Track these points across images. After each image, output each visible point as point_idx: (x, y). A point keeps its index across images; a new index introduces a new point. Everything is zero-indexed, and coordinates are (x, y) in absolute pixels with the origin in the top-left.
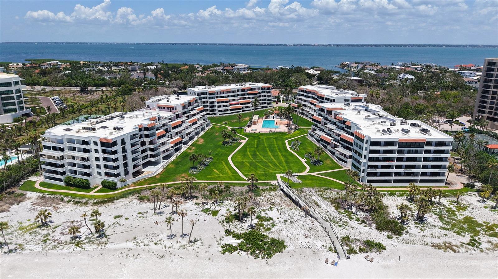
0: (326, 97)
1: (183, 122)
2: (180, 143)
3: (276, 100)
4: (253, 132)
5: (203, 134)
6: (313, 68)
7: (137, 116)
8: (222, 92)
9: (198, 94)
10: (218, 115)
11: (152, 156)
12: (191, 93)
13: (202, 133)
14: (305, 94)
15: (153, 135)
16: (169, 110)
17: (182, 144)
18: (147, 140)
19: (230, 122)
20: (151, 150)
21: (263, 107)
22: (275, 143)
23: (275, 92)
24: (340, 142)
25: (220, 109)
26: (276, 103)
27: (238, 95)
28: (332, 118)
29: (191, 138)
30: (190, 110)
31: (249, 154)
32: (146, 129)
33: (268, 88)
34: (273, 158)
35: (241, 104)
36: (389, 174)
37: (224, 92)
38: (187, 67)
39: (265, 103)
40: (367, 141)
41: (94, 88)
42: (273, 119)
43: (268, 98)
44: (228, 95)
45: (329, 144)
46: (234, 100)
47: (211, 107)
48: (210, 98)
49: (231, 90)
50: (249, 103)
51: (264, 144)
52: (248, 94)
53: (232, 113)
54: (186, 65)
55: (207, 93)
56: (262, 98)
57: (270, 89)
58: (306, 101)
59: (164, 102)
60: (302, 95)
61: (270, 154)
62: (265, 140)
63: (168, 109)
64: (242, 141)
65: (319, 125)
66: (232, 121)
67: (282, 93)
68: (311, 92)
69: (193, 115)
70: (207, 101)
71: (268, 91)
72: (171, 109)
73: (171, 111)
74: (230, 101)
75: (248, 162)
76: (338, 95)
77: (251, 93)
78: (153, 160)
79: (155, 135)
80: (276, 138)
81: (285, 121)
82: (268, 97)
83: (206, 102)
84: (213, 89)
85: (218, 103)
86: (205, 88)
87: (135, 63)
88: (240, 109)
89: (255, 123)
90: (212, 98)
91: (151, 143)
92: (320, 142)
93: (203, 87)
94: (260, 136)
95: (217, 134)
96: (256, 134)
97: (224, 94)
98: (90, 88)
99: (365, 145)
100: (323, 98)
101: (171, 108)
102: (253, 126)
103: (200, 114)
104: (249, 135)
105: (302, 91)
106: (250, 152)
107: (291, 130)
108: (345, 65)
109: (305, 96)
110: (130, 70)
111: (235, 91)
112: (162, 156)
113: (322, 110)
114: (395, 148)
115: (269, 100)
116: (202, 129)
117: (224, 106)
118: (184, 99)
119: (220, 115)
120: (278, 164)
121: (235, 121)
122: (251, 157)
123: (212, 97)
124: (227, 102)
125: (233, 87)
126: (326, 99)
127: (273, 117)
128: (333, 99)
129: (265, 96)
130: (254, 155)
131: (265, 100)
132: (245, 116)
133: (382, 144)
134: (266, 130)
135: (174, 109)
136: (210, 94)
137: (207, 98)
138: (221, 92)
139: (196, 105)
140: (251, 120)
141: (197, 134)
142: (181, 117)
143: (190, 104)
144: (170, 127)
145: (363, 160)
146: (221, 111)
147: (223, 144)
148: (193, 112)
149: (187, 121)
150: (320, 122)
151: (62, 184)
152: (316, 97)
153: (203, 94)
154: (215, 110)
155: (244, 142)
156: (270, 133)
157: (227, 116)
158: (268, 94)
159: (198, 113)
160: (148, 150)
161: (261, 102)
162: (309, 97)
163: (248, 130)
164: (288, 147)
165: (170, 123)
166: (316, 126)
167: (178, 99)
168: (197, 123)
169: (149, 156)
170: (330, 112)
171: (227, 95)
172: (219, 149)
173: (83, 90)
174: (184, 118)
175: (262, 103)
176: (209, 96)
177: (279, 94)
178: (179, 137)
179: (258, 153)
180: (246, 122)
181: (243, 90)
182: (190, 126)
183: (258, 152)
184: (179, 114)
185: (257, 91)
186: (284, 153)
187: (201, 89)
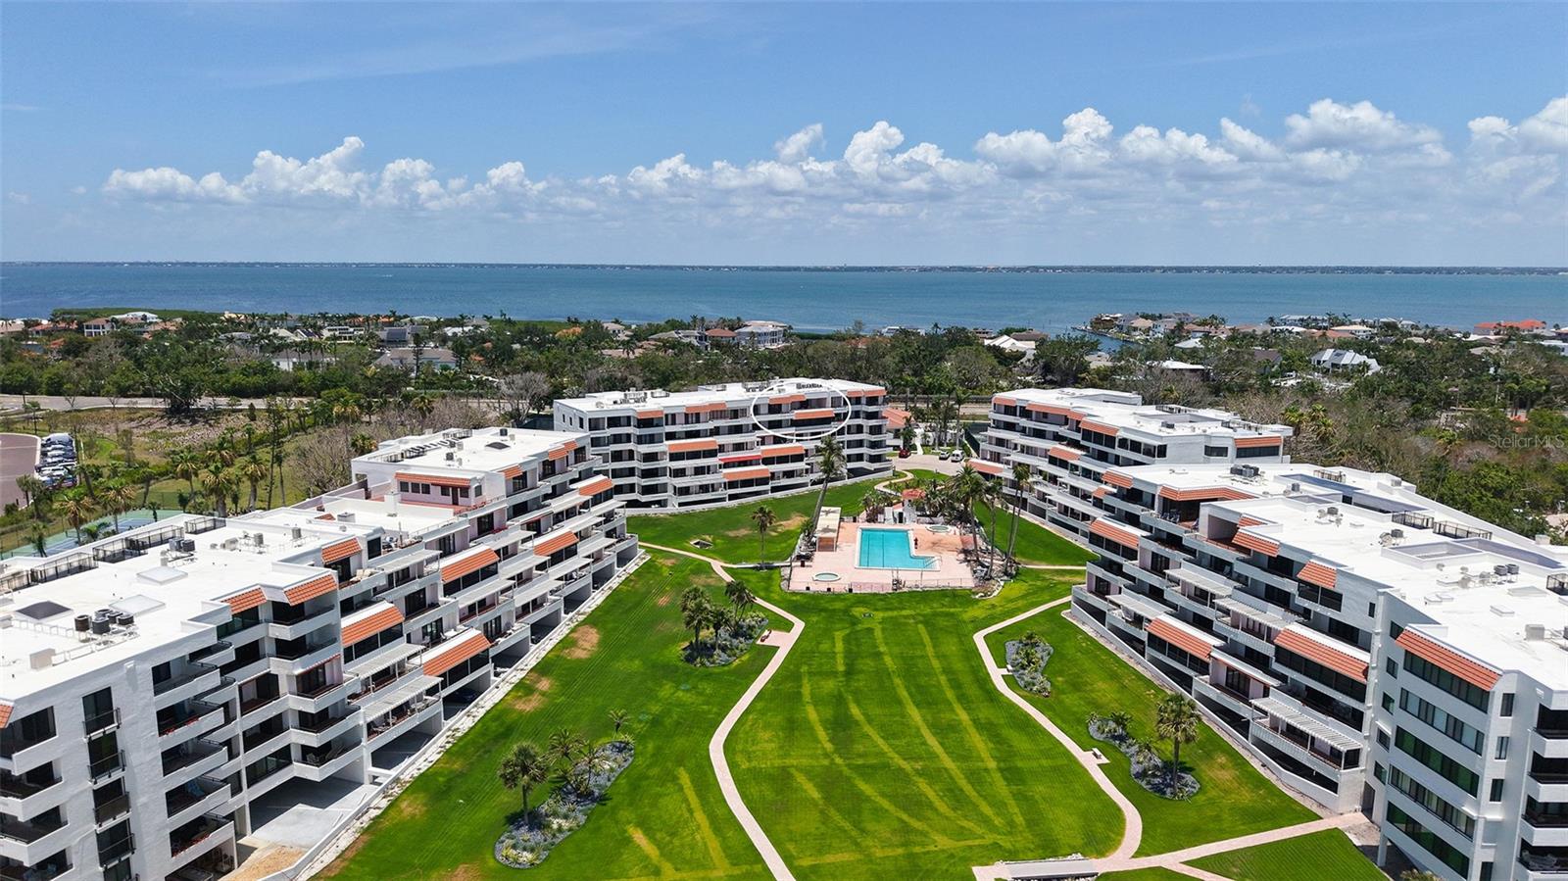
0: (1121, 434)
1: (506, 553)
2: (478, 661)
3: (900, 442)
4: (823, 588)
5: (599, 602)
6: (1008, 332)
7: (260, 539)
8: (693, 416)
9: (595, 424)
10: (673, 508)
11: (317, 755)
12: (567, 419)
13: (597, 599)
14: (1023, 422)
15: (327, 637)
16: (449, 499)
17: (489, 667)
18: (287, 670)
19: (723, 537)
20: (307, 722)
21: (853, 473)
22: (930, 650)
23: (895, 415)
24: (1276, 666)
25: (680, 482)
26: (901, 456)
27: (756, 427)
28: (1198, 535)
29: (540, 630)
30: (547, 497)
31: (812, 714)
32: (284, 613)
33: (872, 401)
34: (933, 742)
35: (767, 461)
37: (698, 415)
38: (578, 330)
39: (860, 457)
40: (1509, 701)
41: (223, 402)
42: (899, 526)
43: (874, 438)
44: (717, 428)
45: (1201, 667)
46: (739, 447)
47: (646, 474)
48: (641, 440)
49: (729, 406)
50: (798, 458)
51: (878, 655)
52: (795, 423)
53: (732, 497)
54: (576, 323)
55: (629, 418)
56: (847, 437)
57: (880, 400)
58: (1027, 450)
59: (433, 465)
60: (1010, 427)
61: (915, 714)
62: (878, 633)
63: (444, 490)
64: (775, 638)
65: (1130, 566)
66: (732, 534)
67: (920, 416)
68: (1045, 415)
69: (559, 518)
70: (631, 452)
71: (872, 409)
72: (455, 492)
73: (455, 503)
74: (722, 448)
75: (809, 773)
76: (1171, 426)
77: (807, 415)
78: (314, 773)
79: (334, 641)
80: (927, 622)
81: (953, 533)
82: (871, 433)
83: (625, 455)
84: (656, 402)
85: (674, 457)
86: (625, 401)
87: (406, 317)
88: (763, 481)
89: (828, 545)
90: (651, 439)
91: (310, 684)
92: (1148, 650)
93: (618, 395)
94: (858, 611)
95: (663, 601)
96: (838, 597)
97: (698, 421)
98: (204, 402)
99: (1498, 725)
100: (1110, 441)
101: (455, 488)
102: (818, 555)
103: (593, 509)
104: (806, 605)
105: (1010, 410)
106: (817, 702)
107: (988, 578)
108: (1110, 324)
109: (1023, 431)
110: (383, 341)
111: (745, 410)
112: (367, 747)
113: (1134, 495)
115: (874, 445)
116: (599, 579)
117: (699, 471)
118: (528, 445)
119: (684, 509)
120: (968, 788)
121: (743, 532)
122: (822, 734)
123: (652, 436)
124: (712, 453)
125: (734, 393)
126: (1123, 443)
127: (901, 514)
128: (1157, 443)
129: (859, 429)
130: (841, 727)
131: (860, 444)
132: (786, 508)
134: (878, 579)
135: (472, 492)
136: (645, 422)
137: (629, 440)
138: (686, 415)
139: (574, 471)
140: (809, 528)
141: (572, 602)
142: (503, 528)
143: (549, 468)
144: (434, 586)
145: (1486, 811)
146: (685, 491)
147: (690, 659)
148: (558, 505)
149: (529, 544)
150: (1130, 554)
152: (1078, 437)
153: (614, 422)
154: (663, 488)
155: (783, 642)
156: (899, 597)
157: (710, 511)
158: (873, 422)
159: (585, 505)
160: (292, 720)
161: (846, 452)
162: (1039, 434)
163: (802, 579)
164: (997, 675)
165: (434, 566)
166: (1117, 569)
167: (500, 446)
168: (575, 553)
169: (295, 753)
170: (1185, 509)
171: (711, 425)
172: (666, 690)
173: (180, 411)
174: (514, 533)
175: (850, 458)
176: (639, 432)
177: (908, 420)
178: (473, 633)
179: (855, 711)
180: (789, 535)
181: (774, 408)
182: (541, 567)
183: (858, 702)
184: (491, 516)
185: (828, 411)
186: (985, 713)
187: (607, 402)
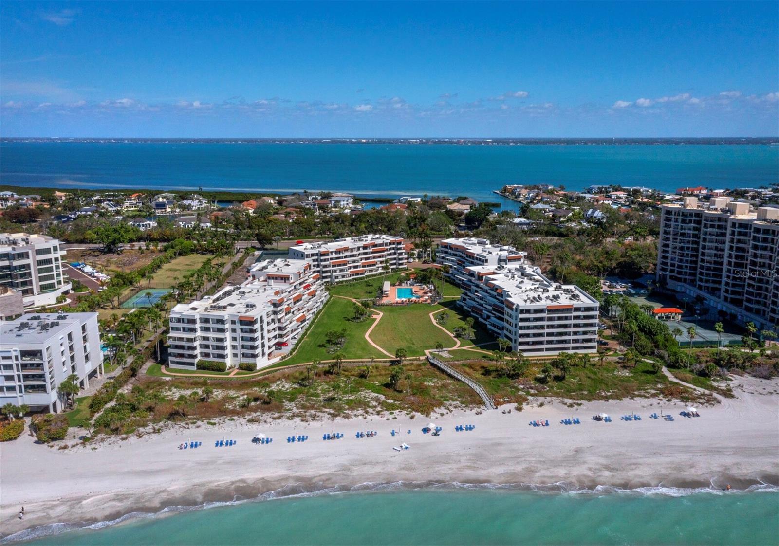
0: (476, 256)
1: (302, 295)
9: (307, 256)
10: (334, 283)
11: (281, 336)
12: (296, 254)
14: (449, 251)
16: (283, 281)
21: (393, 270)
24: (493, 312)
25: (336, 275)
27: (359, 254)
28: (483, 285)
29: (313, 315)
32: (275, 305)
33: (399, 243)
35: (363, 266)
36: (541, 343)
39: (394, 264)
40: (516, 308)
44: (346, 256)
46: (354, 262)
48: (322, 261)
49: (349, 248)
50: (374, 265)
52: (372, 253)
55: (317, 253)
56: (391, 257)
57: (402, 243)
58: (452, 261)
59: (272, 270)
60: (446, 252)
63: (282, 279)
64: (375, 316)
65: (469, 293)
67: (417, 246)
68: (457, 248)
69: (309, 286)
71: (399, 246)
73: (286, 282)
74: (348, 263)
76: (491, 253)
77: (377, 250)
78: (282, 340)
82: (399, 255)
84: (324, 247)
85: (333, 266)
88: (363, 274)
90: (325, 260)
91: (280, 321)
92: (471, 313)
96: (393, 304)
97: (340, 253)
99: (515, 314)
100: (474, 258)
101: (285, 278)
103: (317, 283)
105: (446, 246)
107: (434, 300)
109: (450, 254)
111: (354, 249)
112: (290, 336)
113: (472, 274)
114: (545, 315)
115: (400, 259)
116: (323, 303)
117: (341, 271)
118: (295, 265)
124: (345, 264)
125: (350, 242)
126: (477, 259)
128: (485, 259)
129: (395, 254)
131: (395, 259)
133: (532, 311)
134: (404, 300)
135: (289, 279)
136: (322, 255)
137: (318, 261)
138: (336, 251)
139: (310, 271)
140: (381, 288)
141: (318, 309)
142: (299, 289)
143: (305, 271)
145: (514, 330)
146: (337, 278)
148: (309, 282)
149: (305, 293)
151: (194, 368)
152: (465, 256)
153: (313, 255)
154: (330, 277)
155: (377, 318)
158: (399, 251)
160: (277, 329)
161: (390, 262)
162: (455, 255)
163: (379, 302)
164: (434, 322)
165: (291, 298)
166: (466, 294)
167: (288, 265)
168: (315, 296)
169: (277, 336)
170: (480, 277)
171: (344, 254)
176: (321, 258)
178: (302, 314)
181: (365, 247)
184: (296, 286)
185: (383, 248)
187: (308, 247)
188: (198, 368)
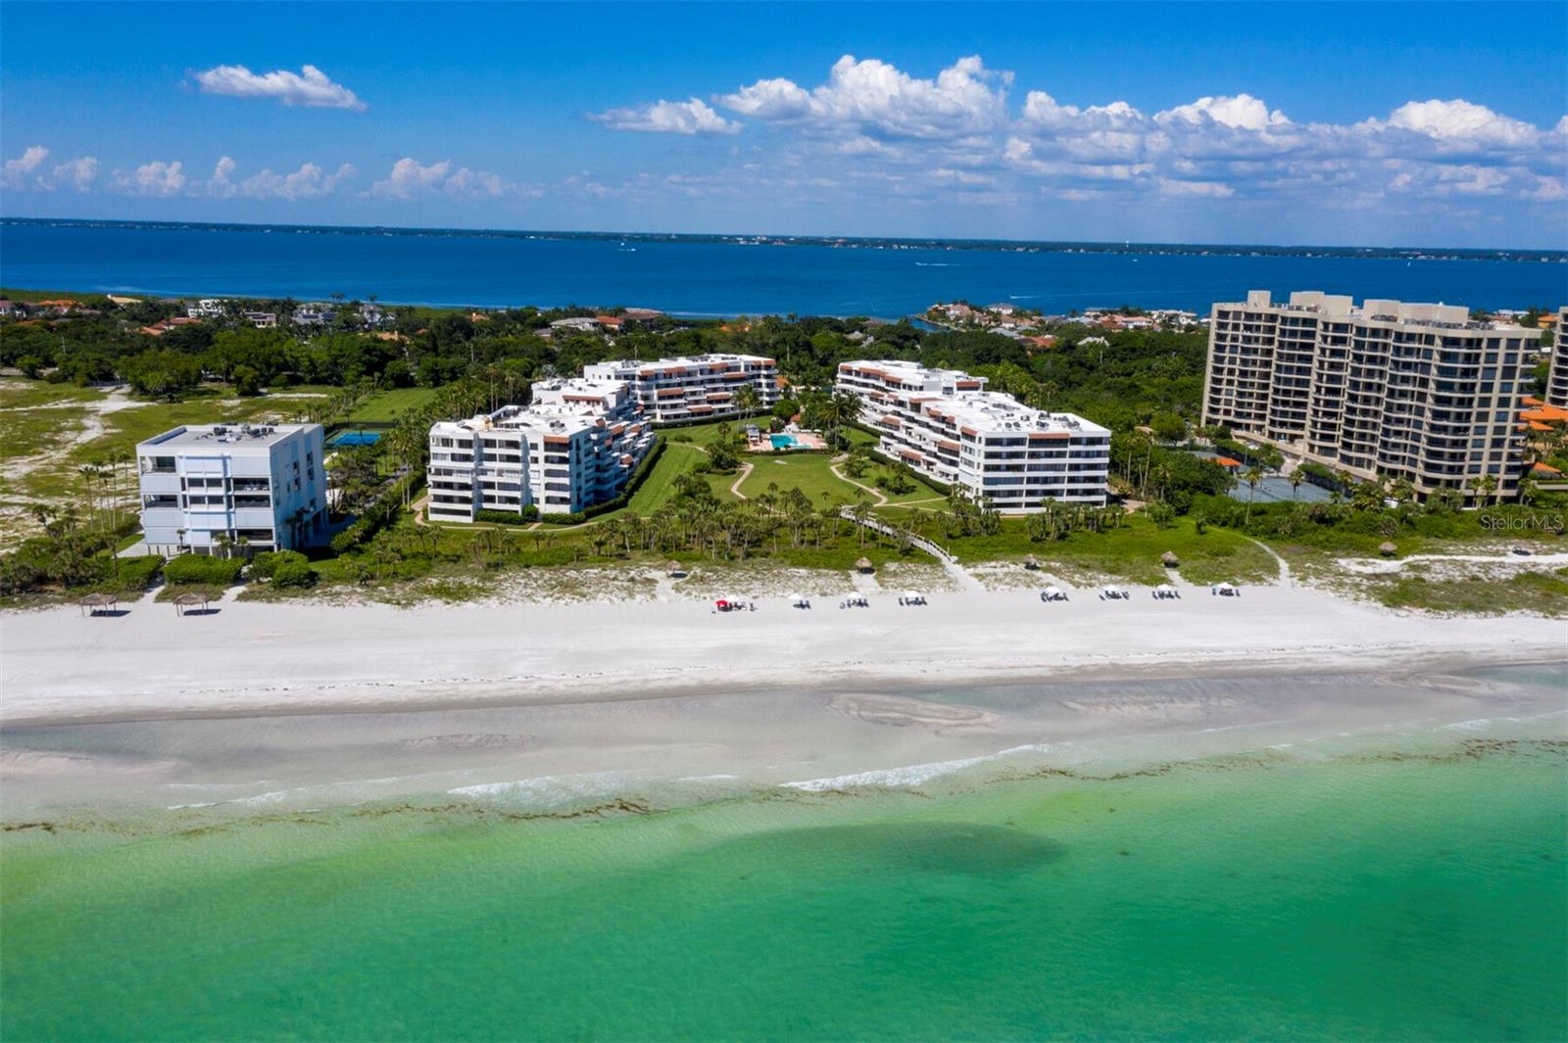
0: (905, 382)
8: (668, 375)
11: (600, 481)
14: (856, 379)
15: (601, 441)
25: (665, 412)
27: (702, 382)
28: (921, 416)
33: (767, 368)
35: (710, 402)
36: (1018, 494)
37: (672, 374)
39: (761, 403)
40: (980, 438)
43: (769, 390)
44: (683, 382)
46: (693, 393)
48: (641, 388)
50: (726, 401)
52: (724, 380)
53: (693, 422)
55: (633, 375)
57: (771, 368)
58: (860, 394)
59: (571, 391)
60: (849, 382)
63: (588, 403)
65: (897, 432)
68: (869, 374)
69: (632, 419)
71: (767, 373)
74: (685, 394)
76: (928, 378)
77: (729, 378)
78: (601, 488)
79: (603, 443)
82: (767, 387)
84: (647, 367)
85: (661, 398)
86: (629, 366)
88: (708, 413)
90: (647, 388)
93: (618, 363)
97: (672, 378)
99: (978, 447)
101: (593, 402)
103: (641, 418)
105: (851, 373)
109: (857, 384)
111: (696, 372)
113: (900, 403)
114: (1025, 448)
117: (674, 406)
123: (647, 386)
124: (680, 397)
125: (683, 362)
126: (905, 386)
128: (919, 384)
129: (760, 385)
131: (761, 394)
133: (1005, 442)
136: (643, 378)
137: (634, 388)
138: (665, 374)
145: (976, 473)
146: (667, 417)
149: (629, 427)
150: (897, 427)
151: (469, 520)
152: (882, 384)
154: (655, 415)
158: (770, 381)
162: (865, 385)
167: (591, 385)
168: (642, 435)
170: (916, 406)
171: (678, 380)
174: (623, 421)
176: (640, 383)
177: (785, 384)
181: (712, 372)
185: (743, 374)
187: (616, 367)
188: (476, 519)
